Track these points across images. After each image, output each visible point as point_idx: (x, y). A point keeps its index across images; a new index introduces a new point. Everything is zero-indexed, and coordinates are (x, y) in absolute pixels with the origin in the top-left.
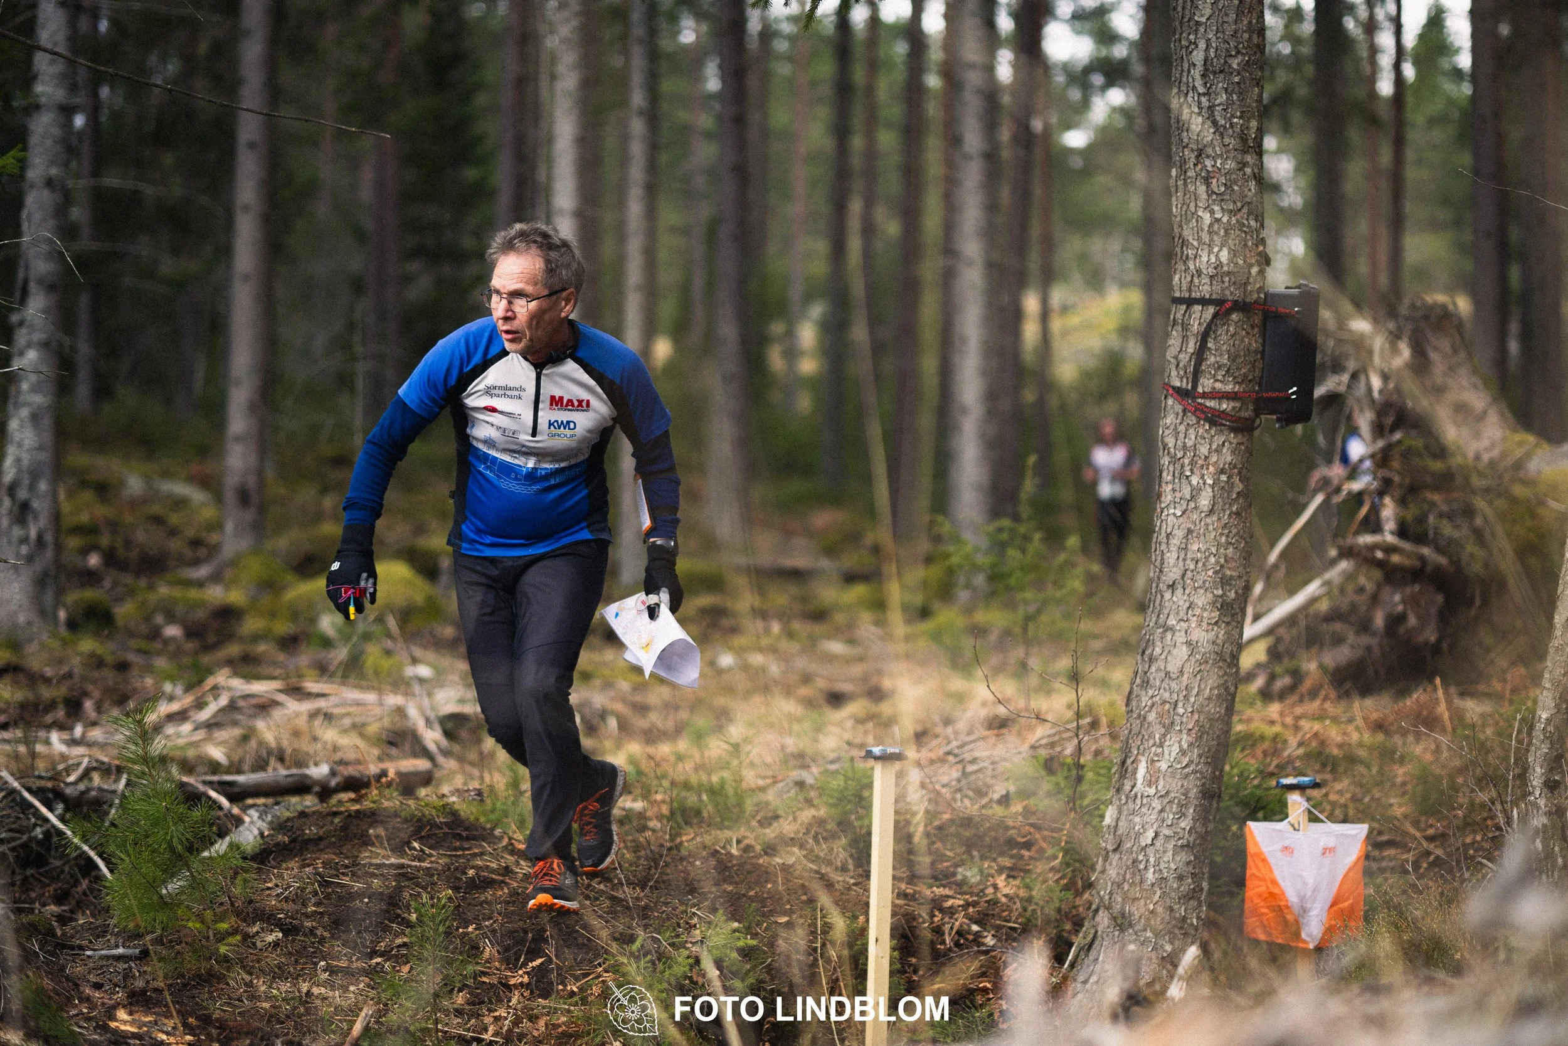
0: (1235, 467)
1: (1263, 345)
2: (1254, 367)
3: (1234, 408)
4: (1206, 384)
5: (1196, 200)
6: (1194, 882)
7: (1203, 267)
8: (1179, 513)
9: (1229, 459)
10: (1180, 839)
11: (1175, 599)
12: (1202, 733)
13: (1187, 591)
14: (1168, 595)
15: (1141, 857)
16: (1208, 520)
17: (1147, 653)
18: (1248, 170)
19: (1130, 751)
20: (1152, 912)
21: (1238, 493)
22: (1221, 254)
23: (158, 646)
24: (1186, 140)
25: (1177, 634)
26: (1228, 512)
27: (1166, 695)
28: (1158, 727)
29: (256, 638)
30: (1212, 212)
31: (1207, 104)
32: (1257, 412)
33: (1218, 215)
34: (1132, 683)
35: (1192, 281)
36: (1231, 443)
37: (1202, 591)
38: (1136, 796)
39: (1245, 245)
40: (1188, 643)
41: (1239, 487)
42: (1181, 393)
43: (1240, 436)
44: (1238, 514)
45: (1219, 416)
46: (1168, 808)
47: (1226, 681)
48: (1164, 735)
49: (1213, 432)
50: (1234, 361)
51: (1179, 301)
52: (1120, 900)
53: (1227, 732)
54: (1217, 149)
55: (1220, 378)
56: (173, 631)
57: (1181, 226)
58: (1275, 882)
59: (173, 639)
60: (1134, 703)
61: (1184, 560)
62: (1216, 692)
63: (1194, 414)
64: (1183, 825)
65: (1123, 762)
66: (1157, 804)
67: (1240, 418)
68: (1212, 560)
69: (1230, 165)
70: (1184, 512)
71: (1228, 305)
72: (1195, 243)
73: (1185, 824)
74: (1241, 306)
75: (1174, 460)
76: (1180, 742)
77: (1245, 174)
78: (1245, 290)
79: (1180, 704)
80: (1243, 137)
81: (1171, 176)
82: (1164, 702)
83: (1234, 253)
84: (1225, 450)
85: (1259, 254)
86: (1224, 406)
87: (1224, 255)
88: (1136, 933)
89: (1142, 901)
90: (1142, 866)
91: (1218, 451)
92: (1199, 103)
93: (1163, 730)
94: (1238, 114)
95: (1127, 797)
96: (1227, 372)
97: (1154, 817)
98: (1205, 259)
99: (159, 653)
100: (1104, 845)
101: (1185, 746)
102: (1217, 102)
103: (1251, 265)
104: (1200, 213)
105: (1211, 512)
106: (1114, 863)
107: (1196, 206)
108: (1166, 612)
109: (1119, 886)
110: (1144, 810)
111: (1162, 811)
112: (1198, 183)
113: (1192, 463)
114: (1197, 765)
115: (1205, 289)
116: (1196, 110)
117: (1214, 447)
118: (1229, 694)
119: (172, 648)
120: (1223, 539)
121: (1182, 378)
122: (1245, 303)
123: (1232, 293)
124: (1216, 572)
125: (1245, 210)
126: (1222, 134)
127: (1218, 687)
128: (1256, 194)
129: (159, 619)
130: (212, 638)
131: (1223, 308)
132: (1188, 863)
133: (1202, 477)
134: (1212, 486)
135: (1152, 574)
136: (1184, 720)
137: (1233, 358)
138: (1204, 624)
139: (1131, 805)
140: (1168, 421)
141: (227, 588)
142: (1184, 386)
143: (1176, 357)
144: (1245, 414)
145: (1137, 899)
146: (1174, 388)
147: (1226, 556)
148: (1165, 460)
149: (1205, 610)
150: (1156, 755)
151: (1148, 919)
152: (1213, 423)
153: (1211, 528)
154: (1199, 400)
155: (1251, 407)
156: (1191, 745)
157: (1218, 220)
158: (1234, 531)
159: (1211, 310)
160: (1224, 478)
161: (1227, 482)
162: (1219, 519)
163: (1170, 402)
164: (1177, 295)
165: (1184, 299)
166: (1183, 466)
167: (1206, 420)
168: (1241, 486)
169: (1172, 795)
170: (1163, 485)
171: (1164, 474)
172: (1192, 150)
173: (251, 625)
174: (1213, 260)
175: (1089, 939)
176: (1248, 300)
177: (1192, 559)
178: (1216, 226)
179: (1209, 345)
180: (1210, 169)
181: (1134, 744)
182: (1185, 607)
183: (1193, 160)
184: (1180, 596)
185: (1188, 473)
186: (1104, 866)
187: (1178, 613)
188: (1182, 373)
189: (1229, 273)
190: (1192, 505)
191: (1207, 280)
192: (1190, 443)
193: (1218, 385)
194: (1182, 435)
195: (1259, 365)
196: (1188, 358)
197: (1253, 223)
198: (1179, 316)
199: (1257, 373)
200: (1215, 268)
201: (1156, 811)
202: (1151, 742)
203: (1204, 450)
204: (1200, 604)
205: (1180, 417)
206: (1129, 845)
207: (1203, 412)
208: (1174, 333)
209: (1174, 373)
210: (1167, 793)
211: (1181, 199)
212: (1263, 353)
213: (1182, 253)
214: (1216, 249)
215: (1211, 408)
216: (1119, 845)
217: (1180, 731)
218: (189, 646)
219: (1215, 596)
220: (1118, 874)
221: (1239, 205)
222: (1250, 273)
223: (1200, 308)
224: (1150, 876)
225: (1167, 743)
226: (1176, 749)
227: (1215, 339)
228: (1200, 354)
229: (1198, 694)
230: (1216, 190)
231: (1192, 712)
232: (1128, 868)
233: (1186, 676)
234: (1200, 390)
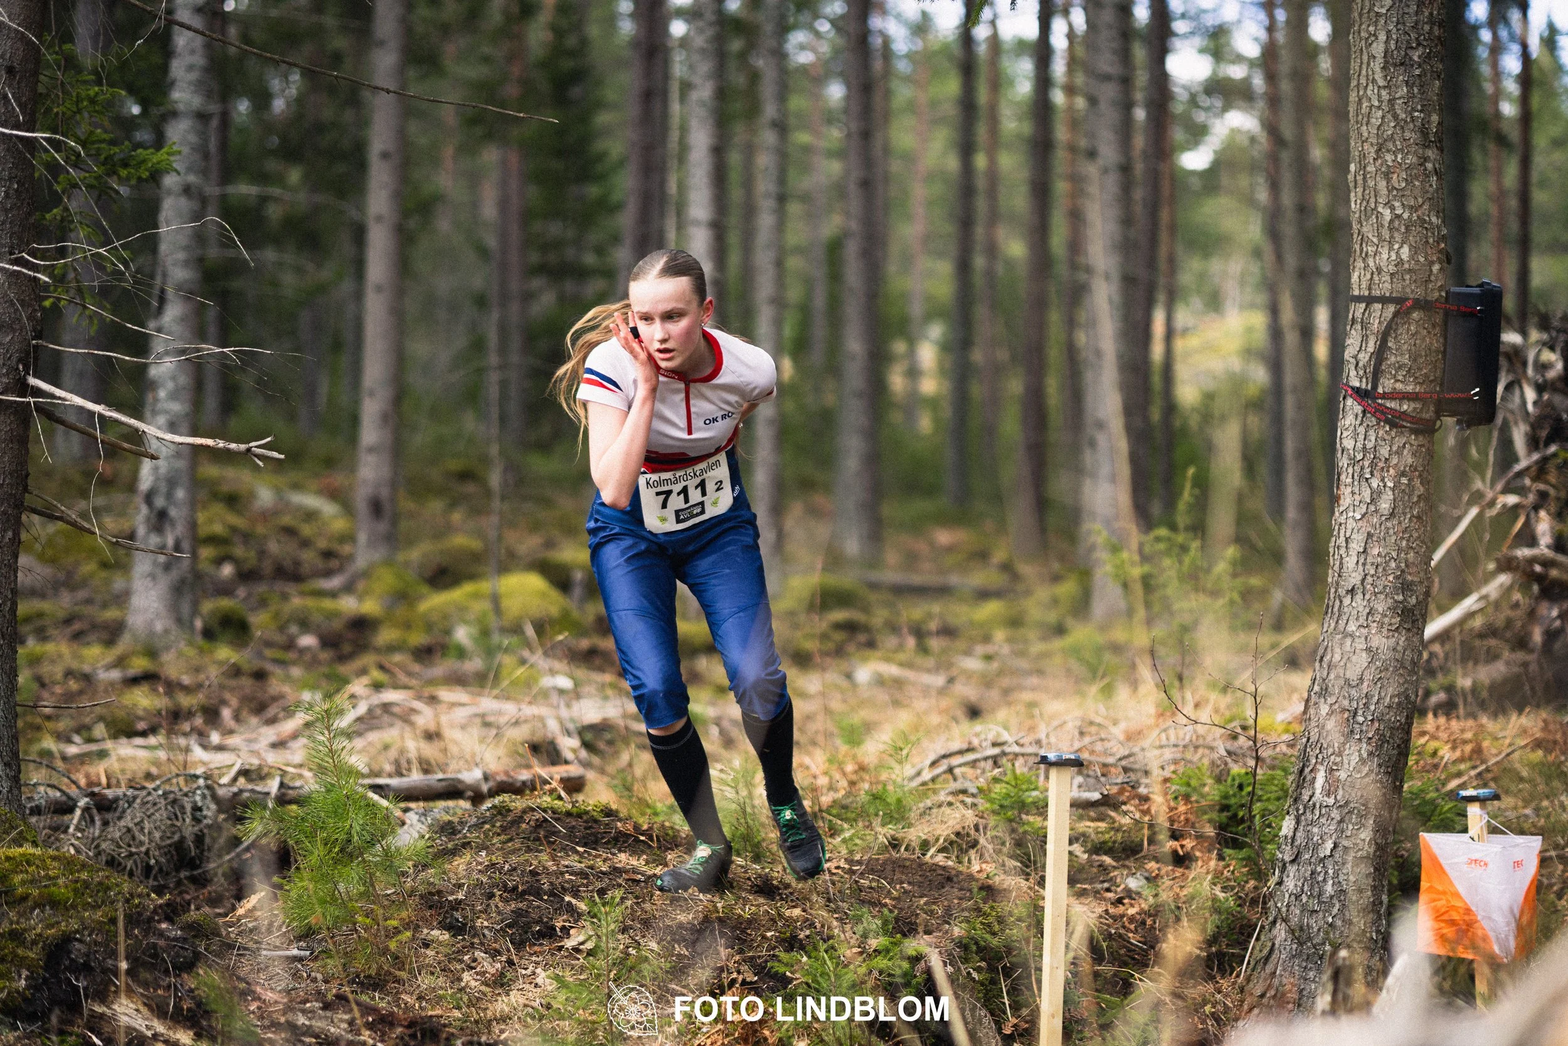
0: (1416, 470)
1: (1445, 345)
2: (1435, 367)
3: (1415, 409)
4: (1386, 384)
5: (1376, 196)
6: (1374, 895)
7: (1383, 264)
8: (1359, 517)
9: (1410, 461)
10: (1360, 850)
11: (1354, 604)
12: (1383, 740)
13: (1367, 597)
14: (1347, 601)
15: (1319, 869)
16: (1389, 524)
17: (1325, 659)
18: (1429, 166)
19: (1308, 760)
20: (1331, 925)
21: (1419, 496)
22: (1402, 251)
23: (291, 655)
24: (1365, 134)
25: (1357, 640)
26: (1409, 516)
27: (1346, 703)
28: (1337, 735)
29: (391, 649)
30: (1393, 208)
31: (1387, 97)
32: (1438, 414)
33: (1399, 211)
34: (1310, 691)
35: (1371, 279)
36: (1411, 445)
37: (1383, 597)
38: (1314, 805)
39: (1427, 242)
40: (1368, 650)
41: (1420, 490)
42: (1360, 394)
43: (1421, 438)
44: (1419, 518)
45: (1399, 418)
46: (1347, 818)
47: (1407, 689)
48: (1344, 744)
49: (1393, 434)
50: (1415, 360)
51: (1359, 299)
52: (1298, 912)
53: (1406, 742)
54: (1398, 143)
55: (1400, 378)
56: (308, 641)
57: (1360, 222)
58: (1457, 895)
59: (307, 649)
60: (1312, 711)
61: (1364, 564)
62: (1397, 700)
63: (1374, 415)
64: (1362, 836)
65: (1301, 771)
66: (1337, 815)
67: (1421, 419)
68: (1393, 564)
69: (1411, 159)
70: (1363, 516)
71: (1409, 304)
72: (1375, 240)
73: (1366, 835)
74: (1421, 304)
75: (1353, 462)
76: (1359, 751)
77: (1426, 169)
78: (1426, 289)
79: (1360, 712)
80: (1424, 131)
81: (1349, 171)
82: (1344, 710)
83: (1415, 251)
84: (1405, 452)
85: (1440, 251)
86: (1405, 407)
87: (1405, 252)
88: (1314, 947)
89: (1321, 915)
90: (1320, 879)
91: (1399, 453)
92: (1379, 96)
93: (1342, 739)
94: (1419, 107)
95: (1305, 808)
96: (1408, 372)
97: (1332, 827)
98: (1385, 256)
99: (294, 663)
100: (1280, 856)
101: (1365, 755)
102: (1397, 96)
103: (1432, 263)
104: (1380, 209)
105: (1392, 515)
106: (1291, 875)
107: (1376, 202)
108: (1345, 618)
109: (1298, 897)
110: (1323, 820)
111: (1341, 821)
112: (1378, 179)
113: (1373, 465)
114: (1377, 775)
115: (1385, 287)
116: (1376, 103)
117: (1395, 448)
118: (1409, 702)
119: (307, 657)
120: (1404, 543)
121: (1361, 378)
122: (1427, 302)
123: (1413, 291)
124: (1397, 578)
125: (1426, 207)
126: (1402, 128)
127: (1398, 695)
128: (1437, 190)
129: (294, 629)
130: (347, 648)
131: (1403, 306)
132: (1367, 876)
133: (1383, 480)
134: (1393, 489)
135: (1330, 580)
136: (1364, 728)
137: (1414, 358)
138: (1385, 631)
139: (1309, 815)
140: (1347, 423)
141: (361, 598)
142: (1364, 386)
143: (1355, 357)
144: (1428, 415)
145: (1316, 911)
146: (1353, 388)
147: (1406, 561)
148: (1343, 462)
149: (1386, 616)
150: (1336, 764)
151: (1327, 933)
152: (1393, 425)
153: (1391, 532)
154: (1380, 401)
155: (1432, 408)
156: (1371, 754)
157: (1398, 217)
158: (1415, 535)
159: (1391, 309)
160: (1404, 480)
161: (1408, 485)
162: (1400, 523)
163: (1349, 401)
164: (1356, 293)
165: (1364, 296)
166: (1362, 468)
167: (1387, 421)
168: (1422, 489)
169: (1352, 805)
170: (1342, 487)
171: (1343, 477)
172: (1372, 144)
173: (386, 635)
174: (1394, 257)
175: (1265, 952)
176: (1429, 298)
177: (1372, 564)
178: (1397, 223)
179: (1390, 344)
180: (1390, 164)
181: (1312, 753)
182: (1365, 613)
183: (1373, 155)
184: (1359, 601)
185: (1368, 476)
186: (1281, 878)
187: (1357, 619)
188: (1361, 373)
189: (1410, 271)
190: (1372, 508)
191: (1388, 278)
192: (1370, 445)
193: (1399, 386)
194: (1361, 437)
195: (1440, 365)
196: (1367, 358)
197: (1434, 219)
198: (1358, 315)
199: (1438, 373)
200: (1396, 266)
201: (1335, 821)
202: (1330, 751)
203: (1384, 452)
204: (1380, 610)
205: (1359, 418)
206: (1307, 856)
207: (1383, 413)
208: (1353, 332)
209: (1353, 373)
210: (1347, 803)
211: (1360, 194)
212: (1444, 353)
213: (1362, 250)
214: (1396, 246)
215: (1391, 409)
216: (1297, 856)
217: (1360, 740)
218: (325, 655)
219: (1396, 601)
220: (1296, 885)
221: (1420, 200)
222: (1431, 271)
223: (1380, 306)
224: (1329, 888)
225: (1347, 752)
226: (1355, 758)
227: (1396, 338)
228: (1380, 355)
229: (1377, 703)
230: (1396, 185)
231: (1372, 721)
232: (1306, 880)
233: (1365, 684)
234: (1380, 390)
